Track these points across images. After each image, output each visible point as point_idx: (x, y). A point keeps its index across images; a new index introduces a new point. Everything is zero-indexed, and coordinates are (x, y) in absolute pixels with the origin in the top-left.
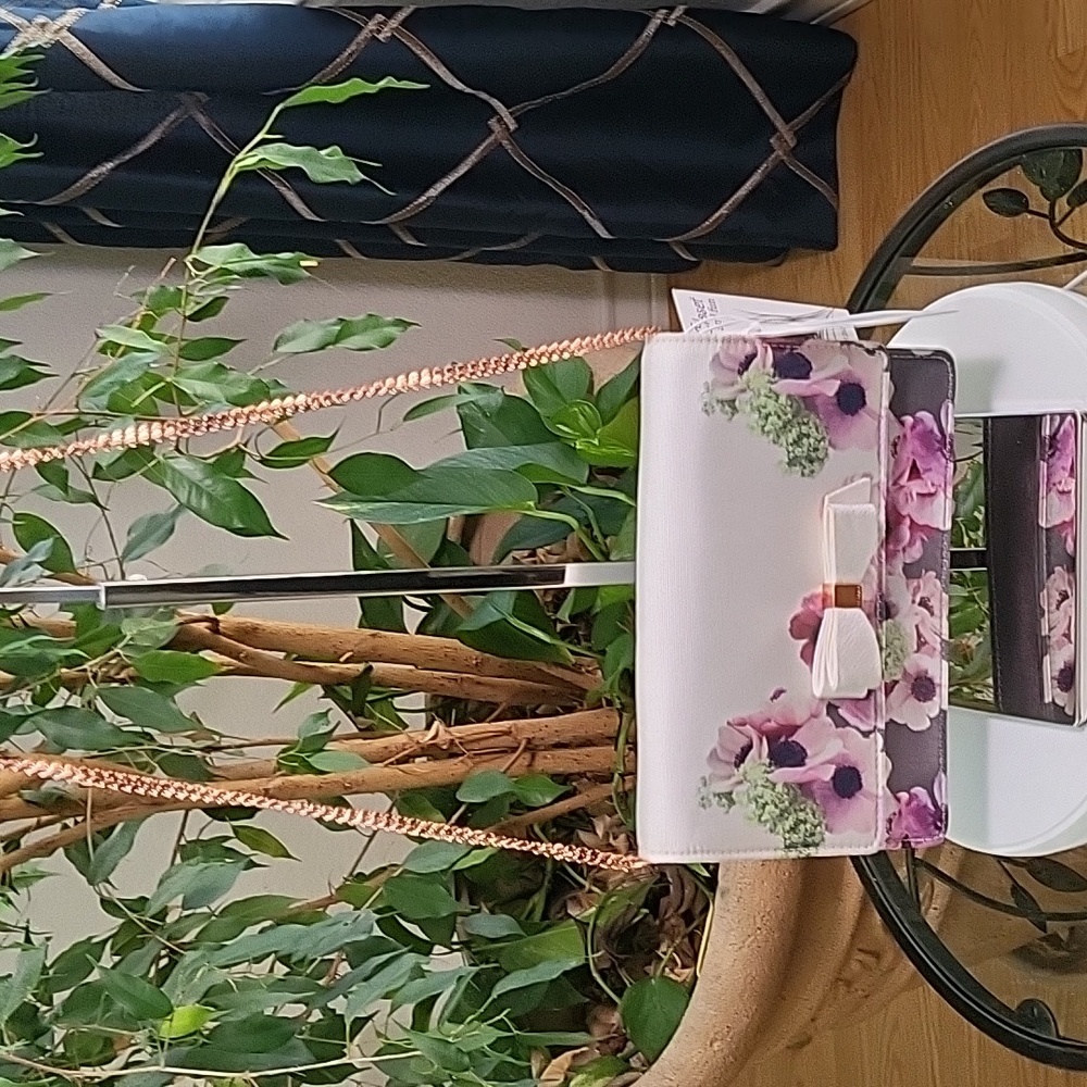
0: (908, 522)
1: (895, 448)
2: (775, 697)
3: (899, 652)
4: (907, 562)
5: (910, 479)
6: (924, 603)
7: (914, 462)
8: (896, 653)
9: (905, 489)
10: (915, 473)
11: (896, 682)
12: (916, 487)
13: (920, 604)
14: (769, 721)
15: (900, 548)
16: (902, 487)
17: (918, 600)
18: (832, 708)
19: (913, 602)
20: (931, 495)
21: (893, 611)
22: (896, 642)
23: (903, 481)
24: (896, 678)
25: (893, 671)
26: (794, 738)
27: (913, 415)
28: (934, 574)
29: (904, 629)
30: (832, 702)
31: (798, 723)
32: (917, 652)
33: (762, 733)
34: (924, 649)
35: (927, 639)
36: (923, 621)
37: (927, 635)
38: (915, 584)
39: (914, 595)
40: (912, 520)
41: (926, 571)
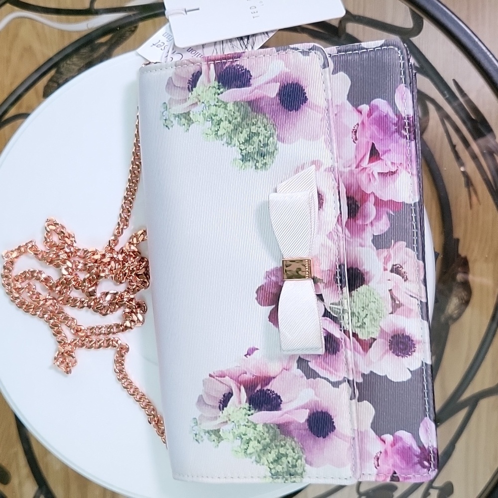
0: (372, 199)
1: (355, 134)
2: (248, 354)
3: (374, 313)
4: (375, 234)
5: (371, 161)
6: (396, 270)
7: (373, 144)
8: (372, 314)
9: (367, 170)
10: (374, 154)
11: (375, 339)
12: (377, 167)
13: (392, 271)
14: (246, 373)
15: (368, 222)
16: (365, 169)
17: (389, 267)
18: (302, 362)
19: (385, 269)
20: (393, 173)
21: (366, 278)
22: (372, 305)
23: (365, 163)
24: (373, 336)
25: (371, 330)
26: (269, 387)
27: (369, 103)
28: (404, 243)
29: (378, 294)
30: (302, 357)
31: (272, 375)
32: (392, 313)
33: (240, 383)
34: (399, 310)
35: (402, 301)
36: (396, 286)
37: (401, 297)
38: (386, 253)
39: (386, 263)
40: (376, 198)
41: (395, 242)
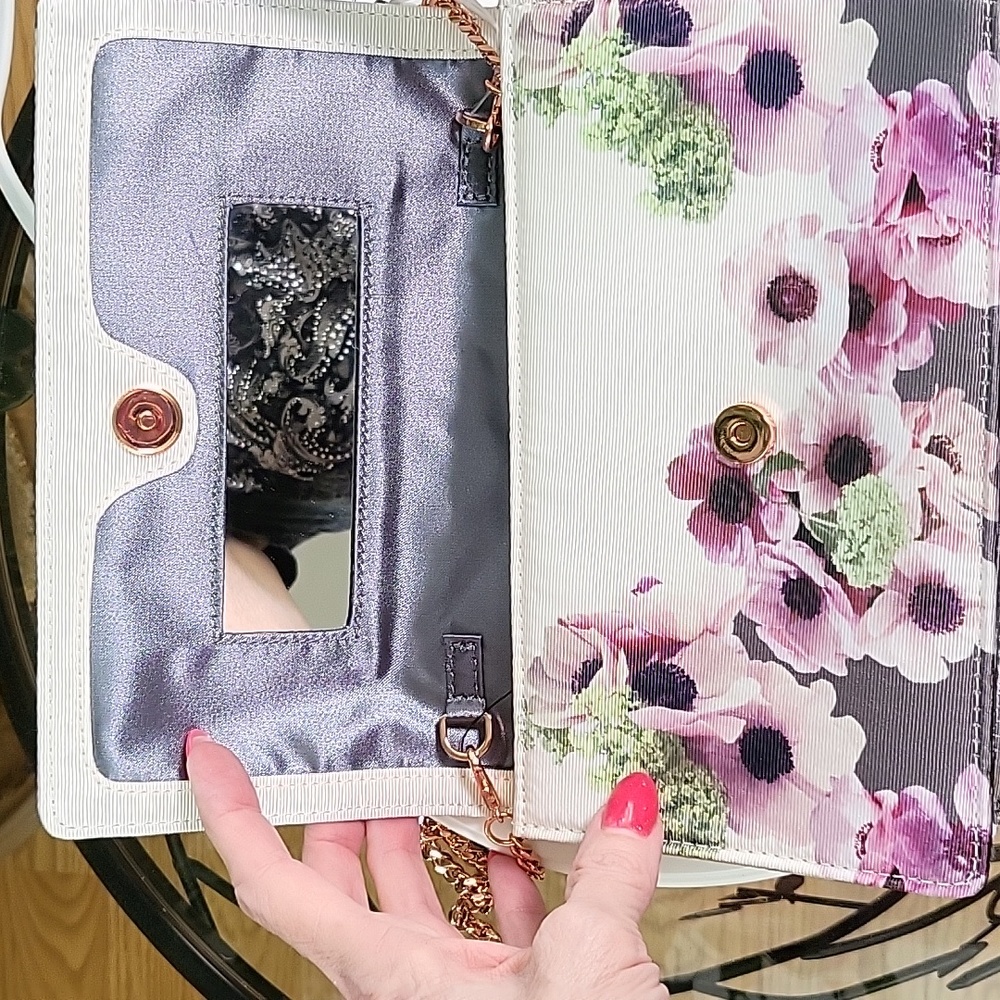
0: (901, 294)
1: (879, 153)
3: (885, 534)
4: (903, 368)
5: (905, 212)
6: (938, 448)
7: (914, 176)
8: (880, 537)
9: (897, 231)
10: (914, 198)
11: (880, 590)
12: (917, 227)
13: (928, 450)
15: (889, 342)
16: (892, 228)
17: (925, 441)
19: (916, 445)
20: (947, 241)
21: (875, 459)
22: (881, 518)
23: (894, 217)
24: (878, 584)
25: (873, 569)
27: (911, 89)
28: (961, 393)
29: (896, 496)
32: (921, 538)
34: (936, 533)
35: (944, 515)
36: (935, 481)
37: (944, 507)
38: (920, 411)
39: (917, 431)
40: (910, 290)
41: (942, 389)
